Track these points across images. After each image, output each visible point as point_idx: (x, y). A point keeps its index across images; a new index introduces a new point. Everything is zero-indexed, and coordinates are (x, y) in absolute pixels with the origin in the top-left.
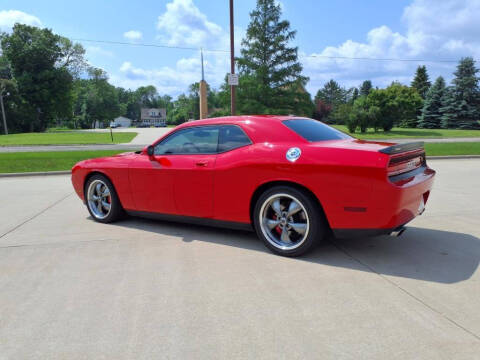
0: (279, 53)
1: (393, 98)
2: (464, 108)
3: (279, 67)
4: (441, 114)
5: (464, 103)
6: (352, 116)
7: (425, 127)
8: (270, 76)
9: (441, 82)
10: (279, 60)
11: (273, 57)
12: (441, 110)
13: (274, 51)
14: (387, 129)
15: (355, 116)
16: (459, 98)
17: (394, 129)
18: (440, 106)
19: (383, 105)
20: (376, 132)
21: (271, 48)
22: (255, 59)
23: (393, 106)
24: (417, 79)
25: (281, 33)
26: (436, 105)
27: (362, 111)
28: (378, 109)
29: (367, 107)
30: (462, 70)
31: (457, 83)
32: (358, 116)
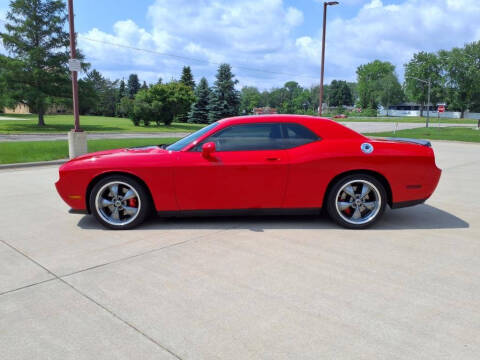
0: (55, 35)
1: (172, 94)
2: (226, 106)
3: (54, 51)
4: (207, 111)
5: (225, 102)
6: (136, 109)
7: (195, 122)
8: (46, 59)
9: (204, 83)
10: (54, 43)
11: (47, 39)
12: (208, 107)
13: (48, 33)
14: (168, 123)
15: (139, 108)
16: (222, 98)
17: (173, 124)
18: (206, 103)
19: (163, 100)
20: (158, 126)
21: (45, 28)
22: (25, 38)
23: (173, 101)
24: (183, 78)
25: (56, 14)
26: (203, 103)
27: (146, 105)
28: (160, 103)
29: (149, 101)
30: (222, 74)
31: (219, 85)
32: (142, 109)
